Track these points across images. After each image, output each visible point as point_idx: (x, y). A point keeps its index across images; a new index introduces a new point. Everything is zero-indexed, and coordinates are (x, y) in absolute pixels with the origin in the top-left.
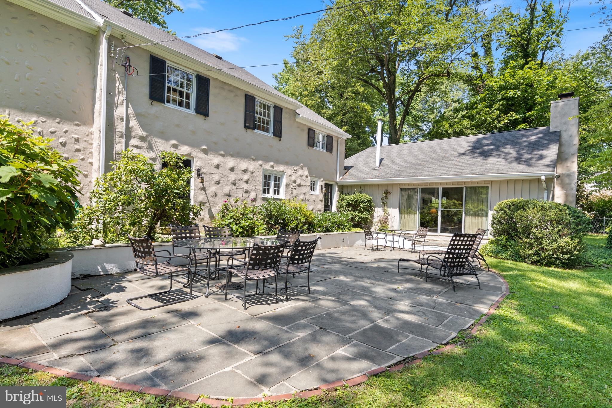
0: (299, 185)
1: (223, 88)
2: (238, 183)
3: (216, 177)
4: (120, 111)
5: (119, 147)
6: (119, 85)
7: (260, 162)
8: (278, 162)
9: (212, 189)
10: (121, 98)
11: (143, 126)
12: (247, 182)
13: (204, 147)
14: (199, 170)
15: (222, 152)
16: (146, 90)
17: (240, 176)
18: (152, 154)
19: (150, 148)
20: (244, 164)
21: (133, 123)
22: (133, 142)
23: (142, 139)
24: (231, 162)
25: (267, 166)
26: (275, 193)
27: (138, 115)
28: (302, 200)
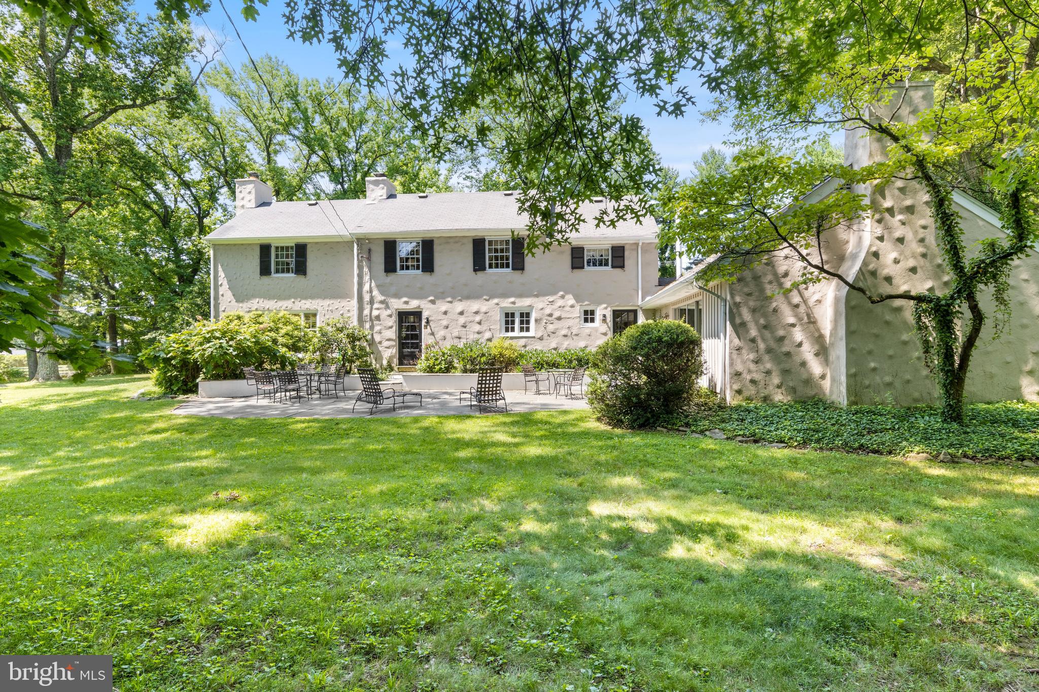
0: (559, 319)
1: (448, 243)
2: (469, 325)
3: (445, 323)
4: (366, 287)
5: (366, 312)
6: (366, 270)
7: (496, 301)
8: (521, 296)
9: (441, 333)
10: (367, 278)
11: (382, 293)
12: (480, 323)
13: (432, 298)
14: (427, 319)
15: (449, 299)
16: (382, 267)
17: (471, 319)
18: (389, 312)
19: (387, 307)
20: (475, 305)
21: (376, 293)
22: (376, 306)
23: (382, 302)
24: (459, 306)
25: (507, 303)
26: (522, 329)
27: (378, 286)
28: (565, 336)
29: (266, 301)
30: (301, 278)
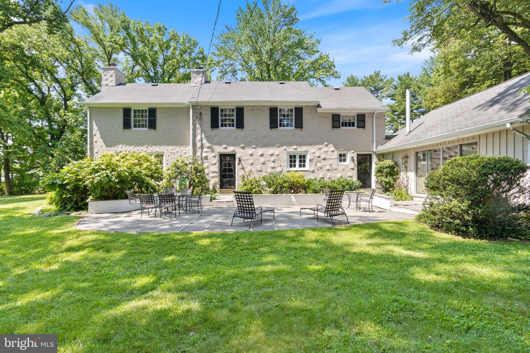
0: (325, 159)
1: (253, 110)
2: (267, 163)
3: (251, 161)
4: (199, 138)
5: (199, 154)
6: (198, 126)
7: (284, 148)
8: (300, 145)
9: (248, 168)
10: (199, 131)
11: (209, 141)
12: (274, 162)
13: (242, 145)
14: (240, 159)
15: (254, 146)
16: (209, 124)
17: (268, 159)
18: (214, 154)
19: (213, 151)
20: (271, 151)
21: (205, 141)
22: (205, 150)
23: (209, 148)
24: (260, 151)
25: (291, 149)
26: (300, 166)
27: (206, 137)
28: (328, 170)
29: (127, 147)
30: (152, 131)
